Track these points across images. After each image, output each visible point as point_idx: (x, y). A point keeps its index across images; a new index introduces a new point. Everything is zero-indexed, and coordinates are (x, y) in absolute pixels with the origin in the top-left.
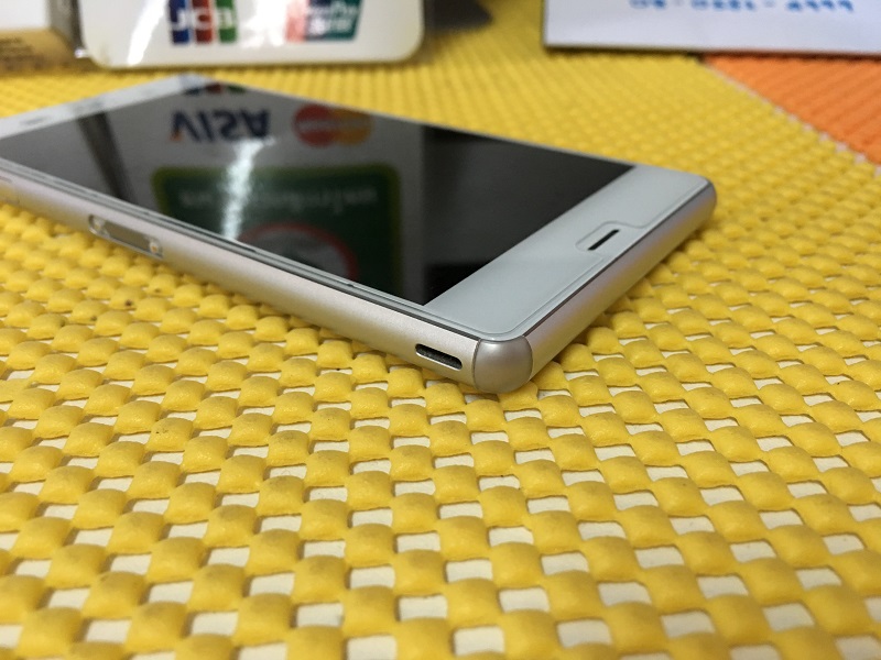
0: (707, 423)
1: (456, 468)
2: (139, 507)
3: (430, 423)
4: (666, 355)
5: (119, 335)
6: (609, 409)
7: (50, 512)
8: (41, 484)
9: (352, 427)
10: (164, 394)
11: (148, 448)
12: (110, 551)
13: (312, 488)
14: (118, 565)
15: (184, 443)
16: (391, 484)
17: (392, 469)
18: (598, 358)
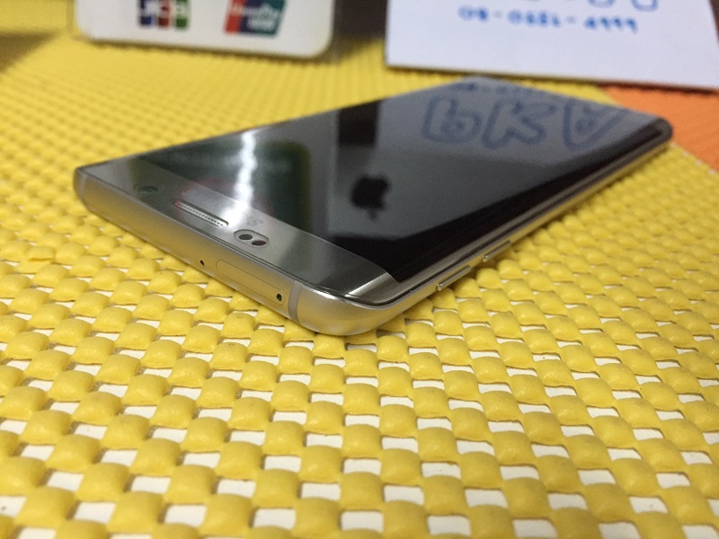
0: (637, 377)
1: (433, 390)
2: (176, 391)
3: (408, 352)
4: (603, 321)
5: (162, 259)
6: (556, 357)
7: (103, 389)
8: (97, 368)
10: (197, 308)
11: (184, 348)
12: (152, 423)
13: (313, 392)
14: (158, 434)
15: (213, 347)
16: (378, 396)
17: (379, 385)
18: (548, 317)
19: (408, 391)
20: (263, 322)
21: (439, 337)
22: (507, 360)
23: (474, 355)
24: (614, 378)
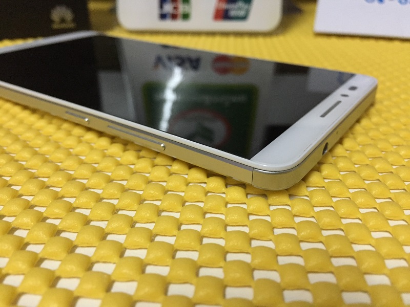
0: (389, 221)
2: (63, 235)
3: (226, 206)
4: (367, 182)
6: (331, 209)
8: (14, 218)
9: (183, 205)
10: (88, 179)
11: (74, 205)
13: (157, 235)
14: (46, 265)
15: (92, 204)
16: (201, 237)
17: (202, 229)
18: (326, 181)
19: (222, 234)
22: (295, 211)
23: (272, 208)
24: (372, 222)
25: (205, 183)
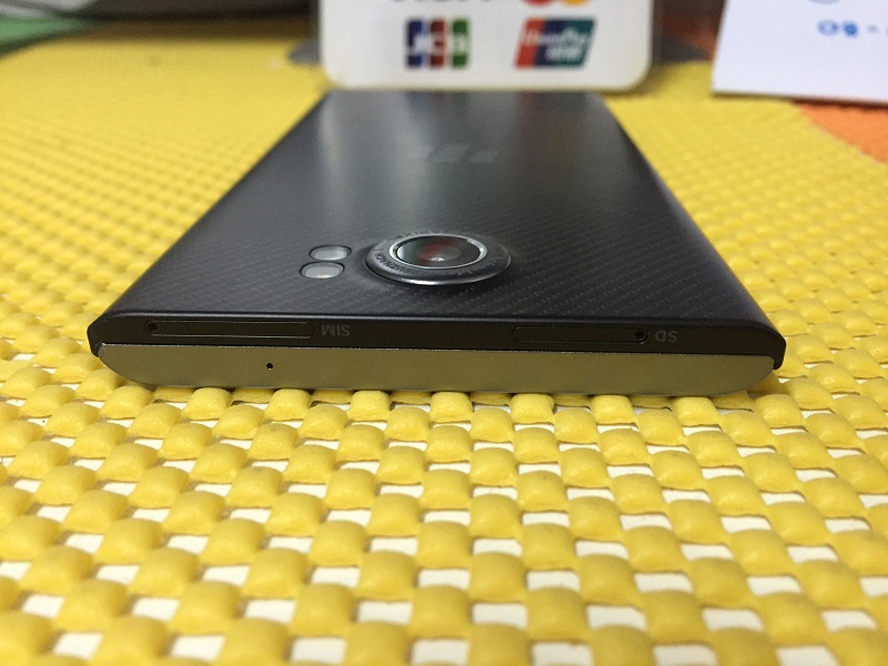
0: (863, 498)
1: (550, 528)
2: (175, 543)
4: (806, 414)
6: (737, 472)
7: (73, 541)
8: (66, 510)
9: (426, 470)
10: (218, 419)
11: (193, 477)
12: (132, 590)
13: (374, 537)
14: (143, 608)
15: (233, 473)
16: (470, 540)
17: (472, 522)
19: (515, 529)
20: (310, 435)
21: (563, 448)
22: (663, 478)
23: (614, 472)
24: (826, 500)
25: (468, 422)
